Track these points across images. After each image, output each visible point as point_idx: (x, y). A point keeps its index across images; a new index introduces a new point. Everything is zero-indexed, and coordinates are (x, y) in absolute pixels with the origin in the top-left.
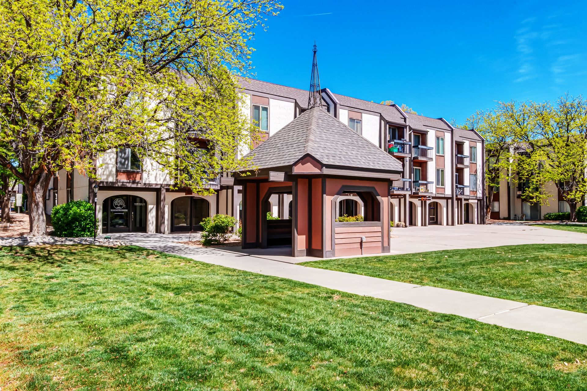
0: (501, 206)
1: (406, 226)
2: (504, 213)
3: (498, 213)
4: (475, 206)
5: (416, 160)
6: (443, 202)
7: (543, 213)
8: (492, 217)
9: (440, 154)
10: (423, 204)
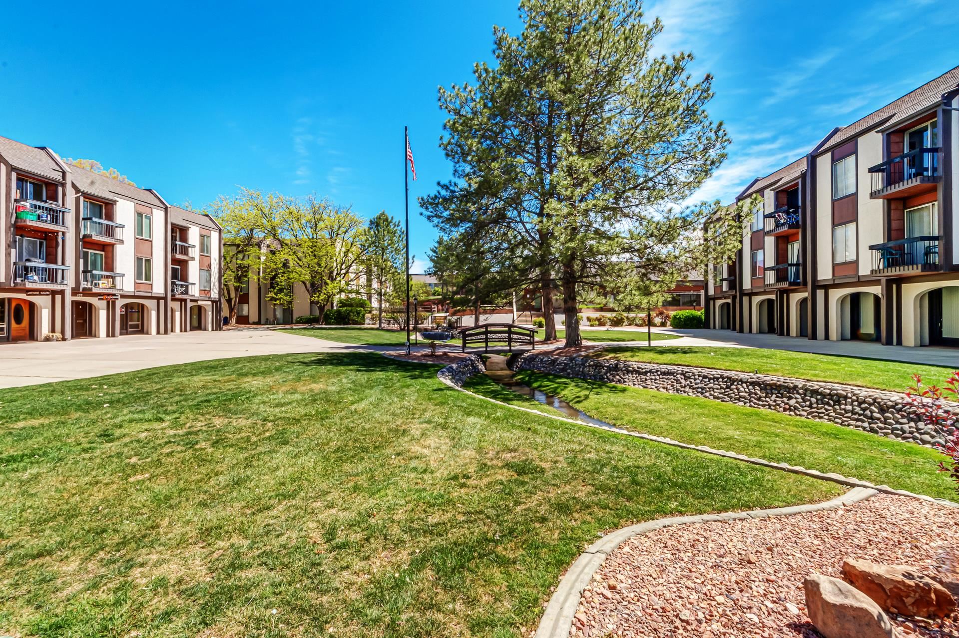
0: (250, 309)
1: (64, 339)
2: (254, 317)
3: (248, 317)
4: (209, 309)
5: (87, 239)
6: (150, 304)
7: (296, 316)
8: (238, 322)
9: (144, 237)
10: (110, 306)
